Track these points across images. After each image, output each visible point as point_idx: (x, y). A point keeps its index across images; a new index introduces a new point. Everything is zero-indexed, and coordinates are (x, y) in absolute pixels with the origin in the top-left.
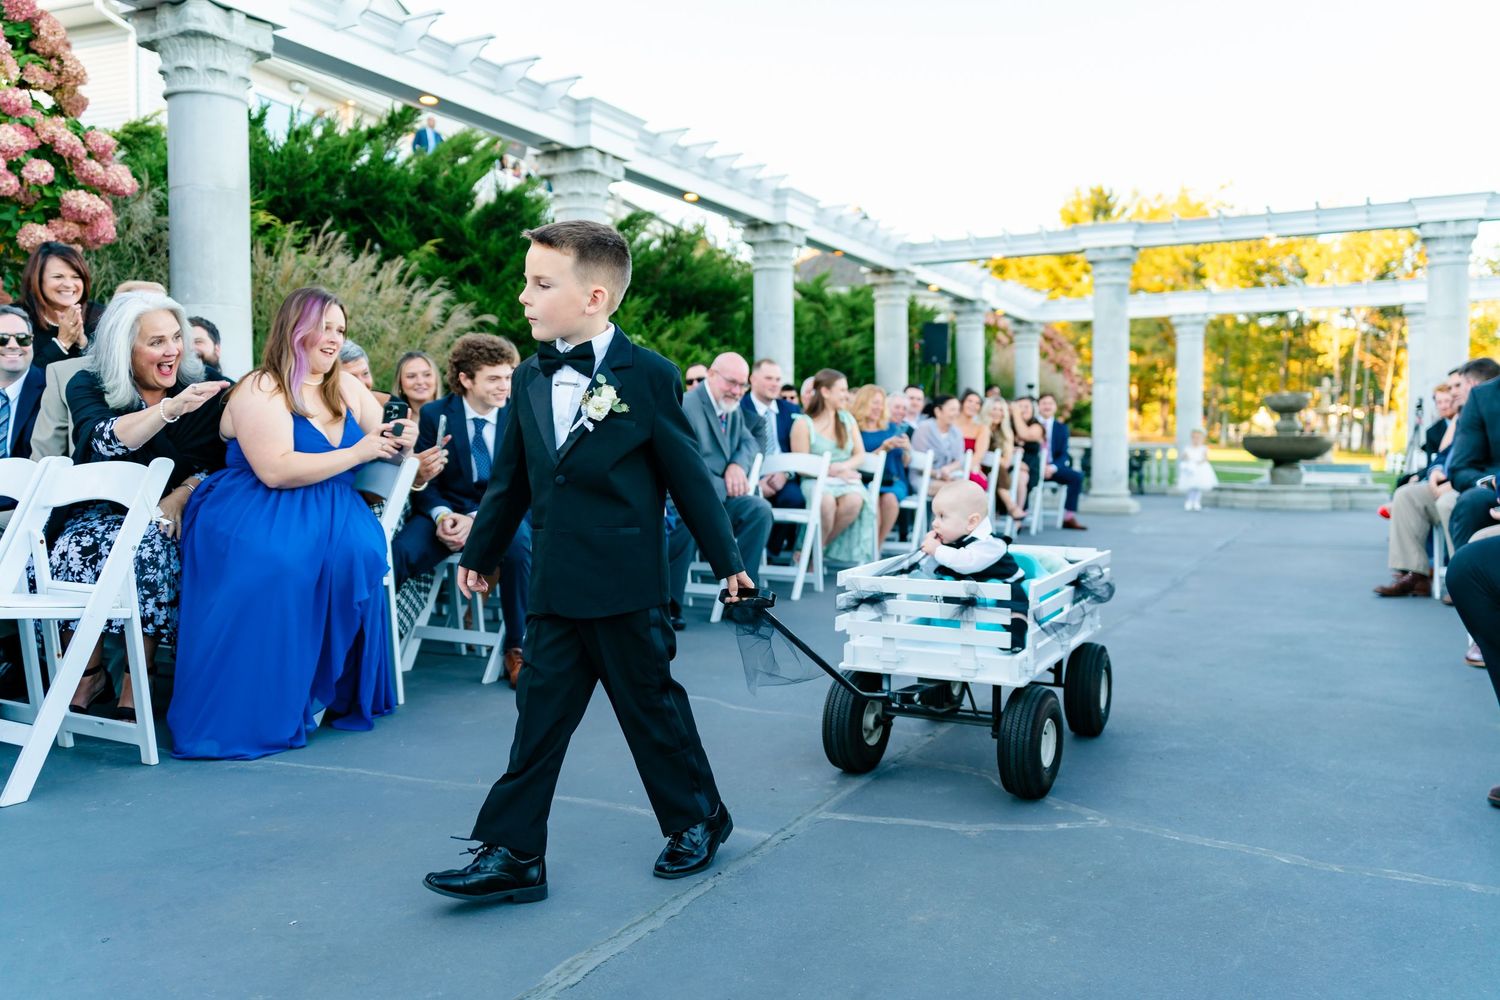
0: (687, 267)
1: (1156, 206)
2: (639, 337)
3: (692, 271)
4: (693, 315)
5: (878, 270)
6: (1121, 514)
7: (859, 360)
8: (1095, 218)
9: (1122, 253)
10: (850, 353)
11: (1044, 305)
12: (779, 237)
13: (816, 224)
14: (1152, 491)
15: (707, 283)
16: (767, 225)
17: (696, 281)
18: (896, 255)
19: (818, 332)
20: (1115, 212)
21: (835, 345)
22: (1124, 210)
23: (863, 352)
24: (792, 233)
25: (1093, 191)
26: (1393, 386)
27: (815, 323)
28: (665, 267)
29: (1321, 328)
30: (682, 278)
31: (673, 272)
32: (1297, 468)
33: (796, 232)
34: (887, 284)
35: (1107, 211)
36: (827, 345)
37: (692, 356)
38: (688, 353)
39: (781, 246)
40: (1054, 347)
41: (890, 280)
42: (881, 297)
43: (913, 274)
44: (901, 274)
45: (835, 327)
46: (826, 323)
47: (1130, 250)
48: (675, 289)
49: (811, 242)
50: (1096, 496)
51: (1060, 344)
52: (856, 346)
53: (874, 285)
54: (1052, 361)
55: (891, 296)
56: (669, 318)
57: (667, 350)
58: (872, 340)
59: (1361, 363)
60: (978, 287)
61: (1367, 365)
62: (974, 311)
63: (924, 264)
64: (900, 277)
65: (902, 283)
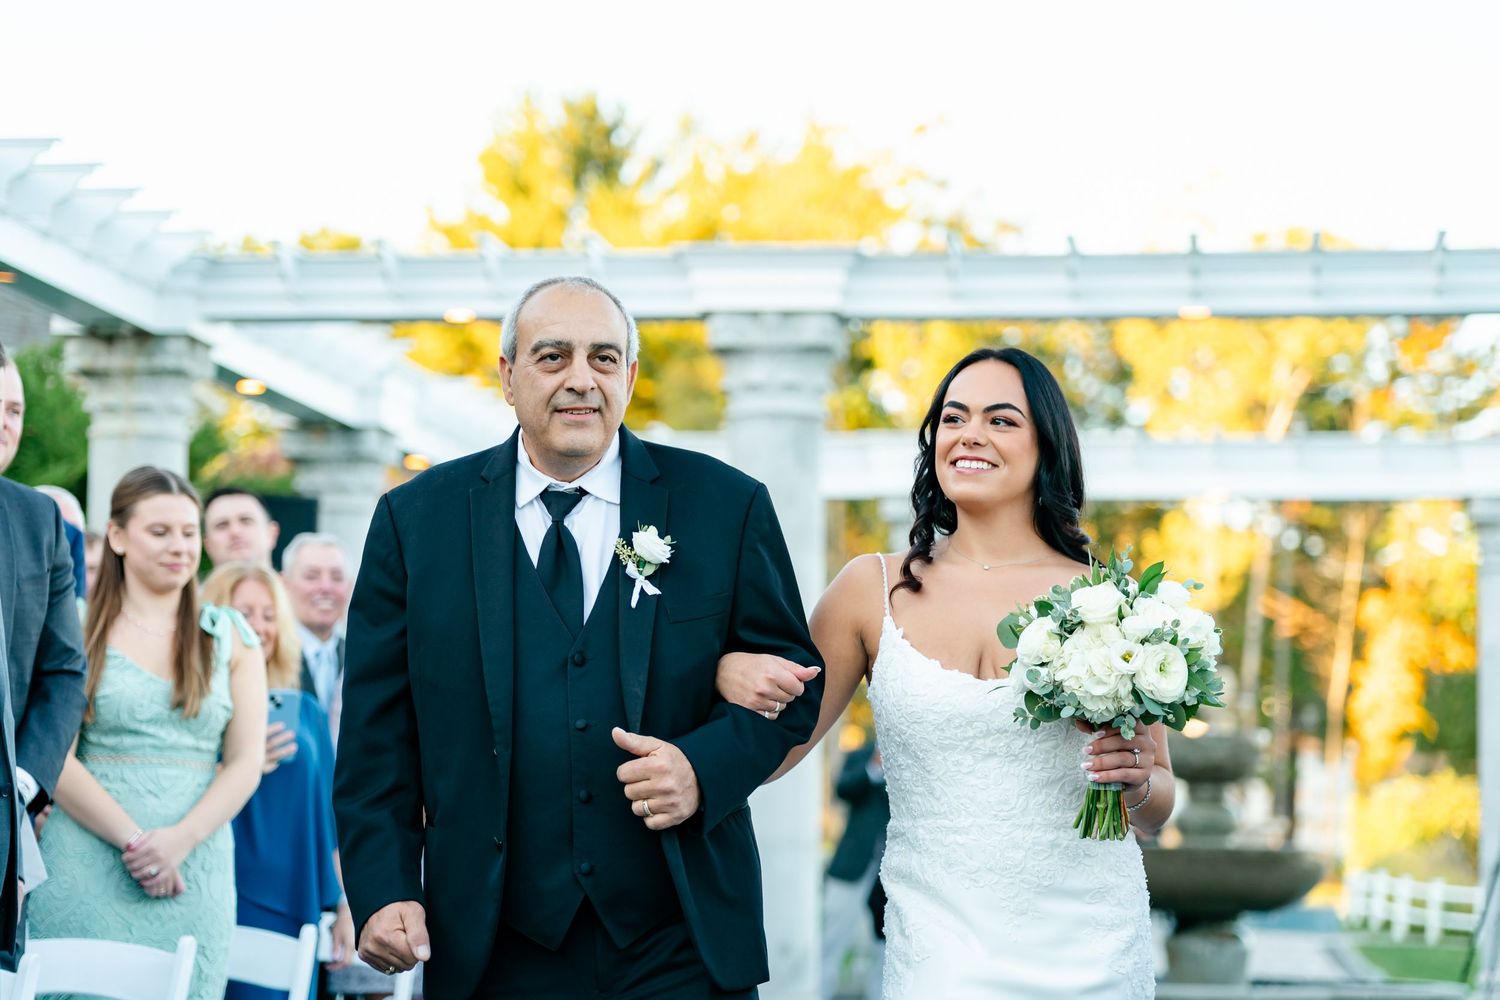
1: (745, 164)
5: (105, 331)
8: (577, 181)
9: (812, 333)
18: (161, 291)
20: (630, 171)
22: (657, 166)
25: (571, 108)
26: (1350, 689)
29: (1171, 524)
32: (1235, 938)
34: (130, 374)
35: (609, 167)
41: (140, 362)
42: (110, 410)
43: (207, 347)
44: (176, 347)
47: (829, 324)
53: (89, 373)
55: (143, 410)
59: (1269, 624)
60: (368, 392)
61: (1285, 629)
62: (356, 459)
63: (239, 321)
64: (172, 356)
65: (179, 373)
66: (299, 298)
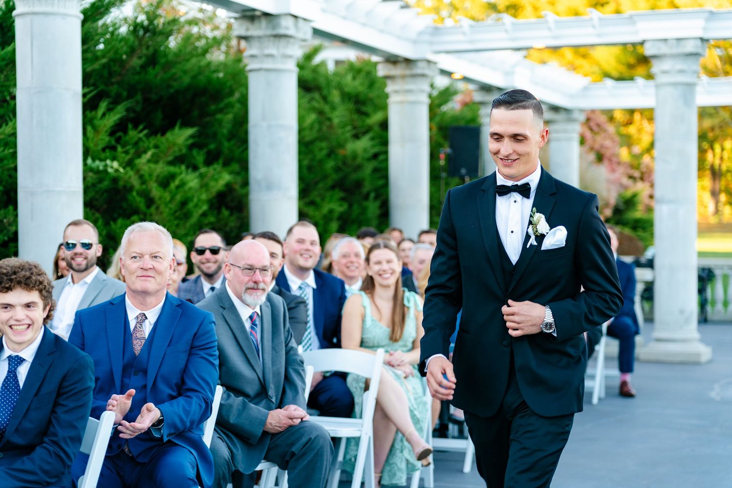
0: (163, 61)
2: (115, 164)
3: (168, 65)
4: (177, 129)
5: (393, 60)
6: (690, 363)
7: (369, 167)
9: (690, 47)
10: (359, 161)
11: (586, 89)
12: (282, 31)
13: (324, 11)
14: (716, 317)
15: (187, 80)
16: (266, 15)
17: (173, 78)
18: (415, 42)
19: (322, 138)
21: (341, 152)
23: (375, 156)
24: (296, 26)
27: (317, 126)
28: (136, 62)
30: (155, 75)
31: (143, 67)
33: (301, 22)
34: (404, 77)
36: (331, 153)
37: (177, 182)
38: (173, 177)
39: (283, 42)
40: (591, 129)
41: (408, 72)
42: (396, 92)
43: (435, 63)
44: (421, 65)
45: (340, 131)
46: (331, 127)
47: (699, 42)
48: (147, 89)
49: (317, 32)
50: (659, 340)
51: (598, 125)
52: (365, 150)
53: (387, 77)
54: (592, 149)
55: (410, 91)
56: (145, 132)
57: (147, 177)
58: (385, 142)
60: (509, 73)
63: (448, 52)
64: (421, 69)
65: (423, 76)
66: (471, 42)
